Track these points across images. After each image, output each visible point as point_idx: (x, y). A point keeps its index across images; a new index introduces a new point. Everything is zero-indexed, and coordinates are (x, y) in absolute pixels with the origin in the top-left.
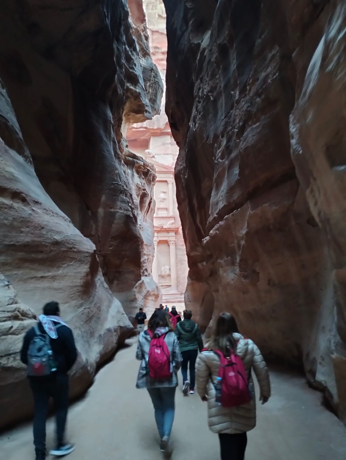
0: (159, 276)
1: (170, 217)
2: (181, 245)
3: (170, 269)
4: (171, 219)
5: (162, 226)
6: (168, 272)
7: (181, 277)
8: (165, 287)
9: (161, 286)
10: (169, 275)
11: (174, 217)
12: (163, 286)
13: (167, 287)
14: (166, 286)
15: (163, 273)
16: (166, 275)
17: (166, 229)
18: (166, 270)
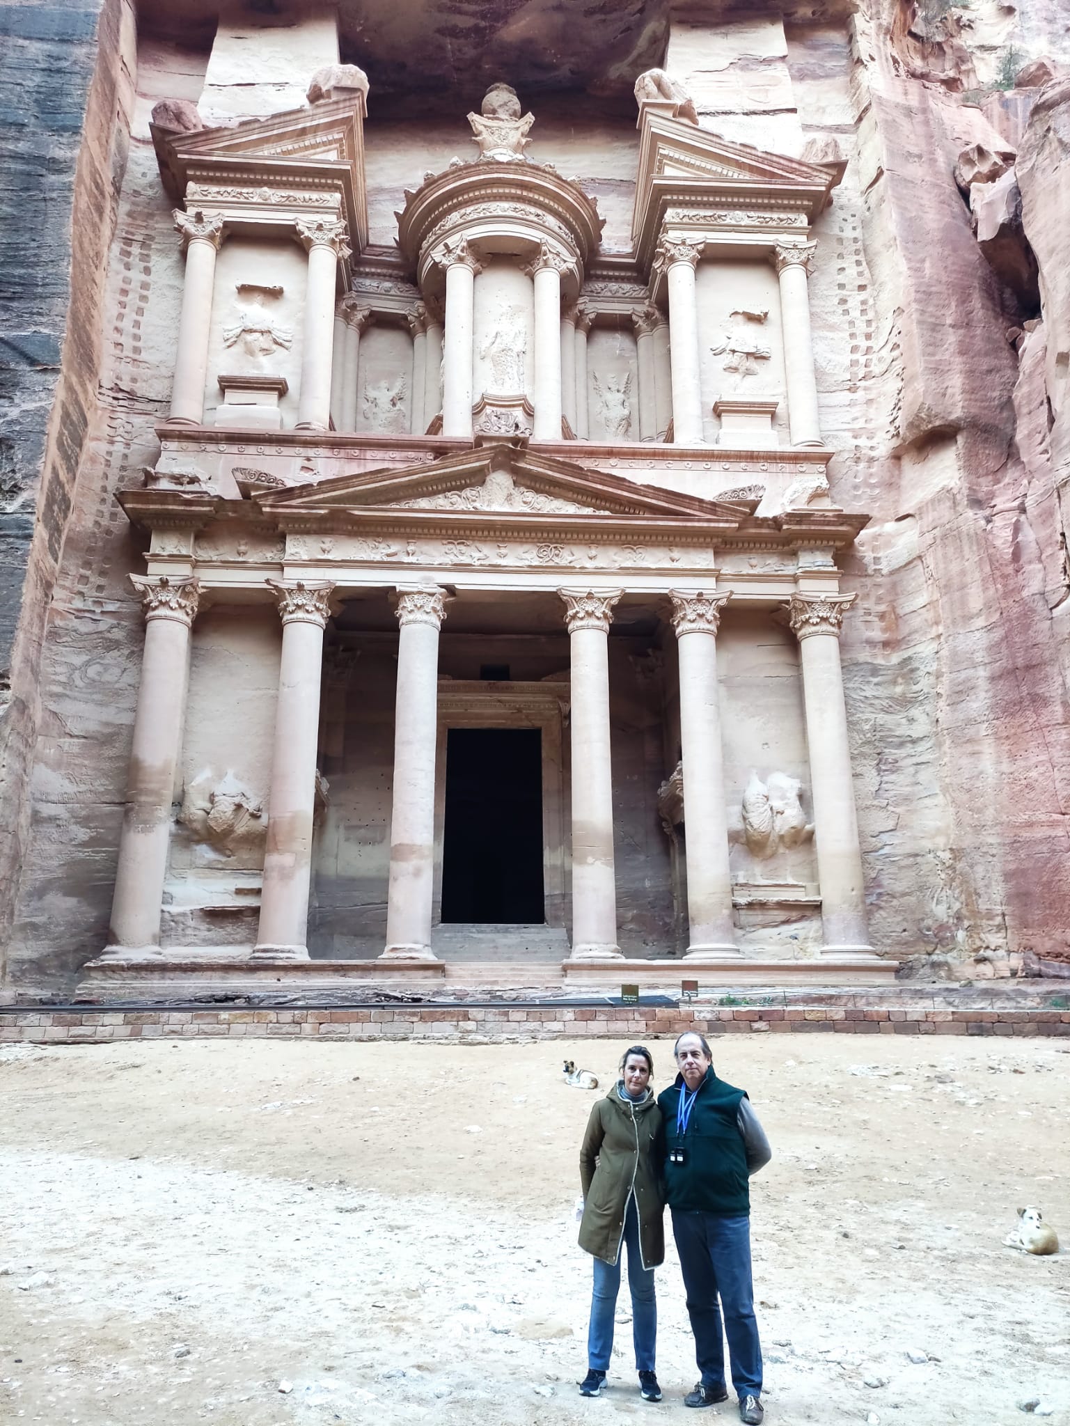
0: (733, 837)
1: (795, 458)
2: (870, 643)
3: (804, 799)
4: (805, 467)
5: (752, 497)
6: (792, 816)
7: (886, 850)
8: (781, 915)
9: (750, 905)
10: (804, 840)
11: (826, 458)
12: (762, 905)
13: (794, 915)
14: (782, 905)
15: (760, 820)
16: (782, 837)
17: (776, 523)
18: (777, 804)
